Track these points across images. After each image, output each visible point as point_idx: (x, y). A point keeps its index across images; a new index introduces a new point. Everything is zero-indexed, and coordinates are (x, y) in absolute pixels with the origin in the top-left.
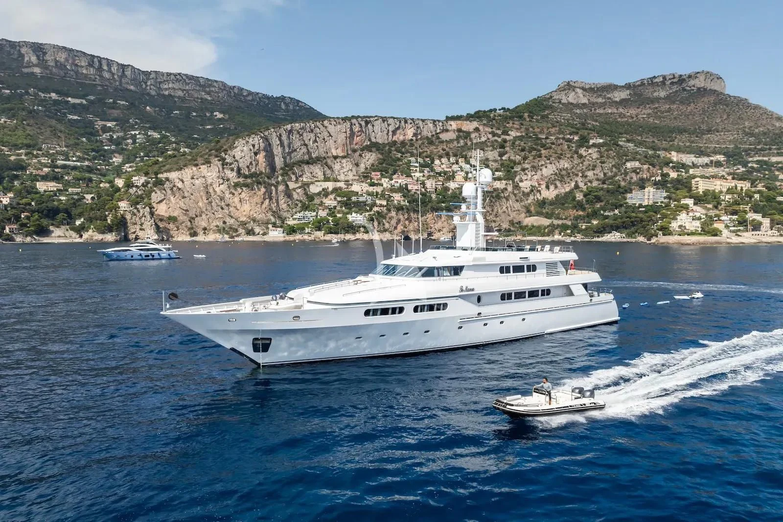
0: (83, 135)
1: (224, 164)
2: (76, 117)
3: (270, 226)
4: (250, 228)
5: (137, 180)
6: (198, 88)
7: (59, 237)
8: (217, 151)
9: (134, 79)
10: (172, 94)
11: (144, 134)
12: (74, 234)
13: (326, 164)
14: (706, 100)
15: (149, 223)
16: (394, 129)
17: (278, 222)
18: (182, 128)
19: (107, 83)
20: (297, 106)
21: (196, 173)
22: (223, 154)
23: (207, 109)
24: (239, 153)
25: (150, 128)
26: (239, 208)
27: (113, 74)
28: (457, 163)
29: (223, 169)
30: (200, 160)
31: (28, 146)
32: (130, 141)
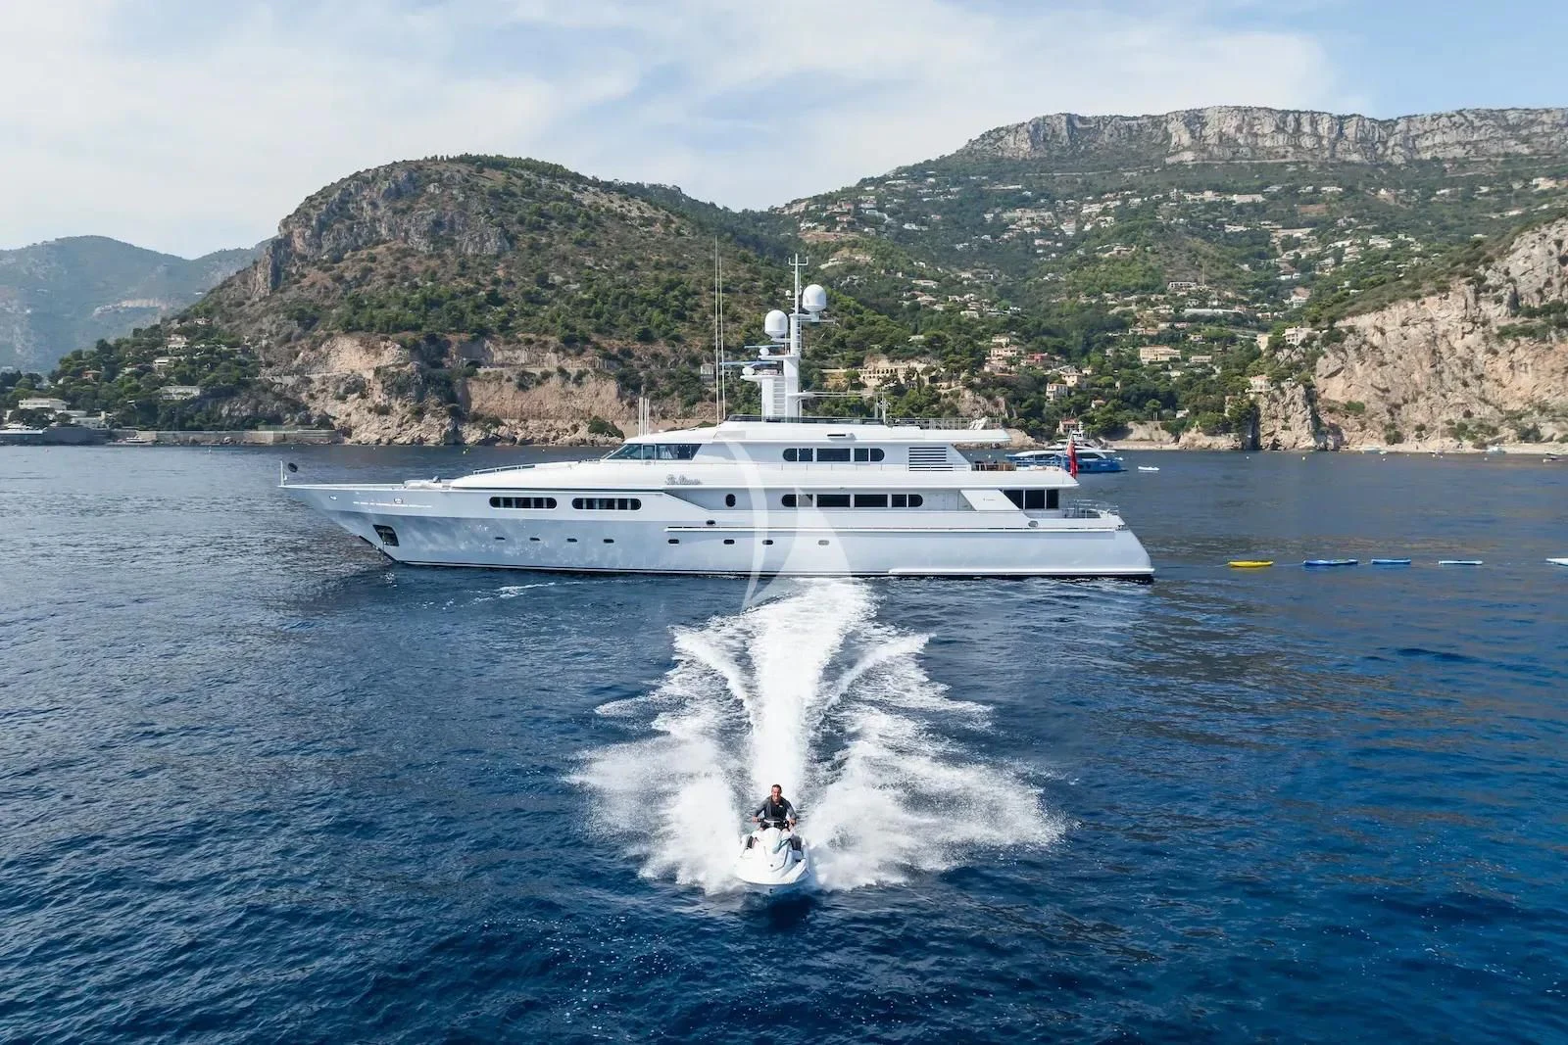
0: (1244, 260)
1: (1480, 287)
2: (1239, 229)
4: (1530, 426)
5: (1294, 335)
6: (1500, 133)
7: (1142, 440)
8: (1468, 262)
9: (1363, 140)
10: (1440, 156)
11: (1359, 245)
12: (1166, 436)
15: (1301, 417)
18: (1450, 221)
19: (1309, 158)
21: (1413, 313)
22: (1481, 270)
23: (1516, 175)
24: (1521, 263)
25: (1375, 231)
26: (1505, 382)
27: (1320, 138)
29: (1477, 299)
30: (1428, 286)
31: (1145, 288)
32: (1330, 261)
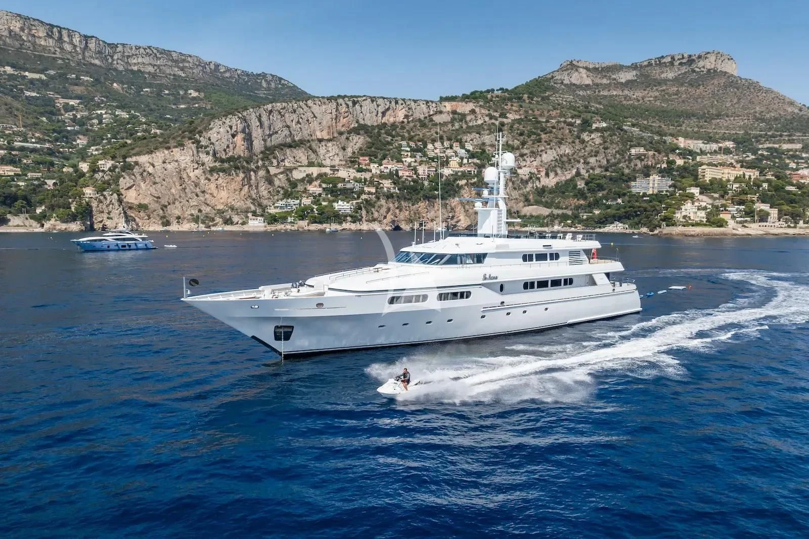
0: (42, 114)
1: (199, 146)
2: (34, 94)
3: (250, 215)
4: (228, 217)
5: (104, 164)
6: (170, 63)
7: (18, 226)
8: (190, 132)
9: (100, 52)
10: (142, 70)
11: (110, 114)
12: (34, 223)
13: (310, 148)
14: (716, 82)
15: (118, 212)
16: (383, 110)
17: (259, 211)
18: (153, 107)
19: (69, 57)
20: (280, 84)
21: (168, 156)
22: (197, 136)
23: (181, 87)
24: (215, 135)
25: (118, 107)
26: (215, 195)
27: (75, 46)
28: (451, 147)
29: (198, 152)
30: (172, 143)
32: (95, 121)
